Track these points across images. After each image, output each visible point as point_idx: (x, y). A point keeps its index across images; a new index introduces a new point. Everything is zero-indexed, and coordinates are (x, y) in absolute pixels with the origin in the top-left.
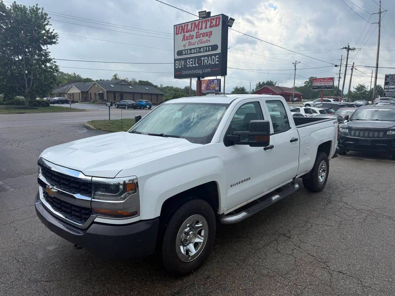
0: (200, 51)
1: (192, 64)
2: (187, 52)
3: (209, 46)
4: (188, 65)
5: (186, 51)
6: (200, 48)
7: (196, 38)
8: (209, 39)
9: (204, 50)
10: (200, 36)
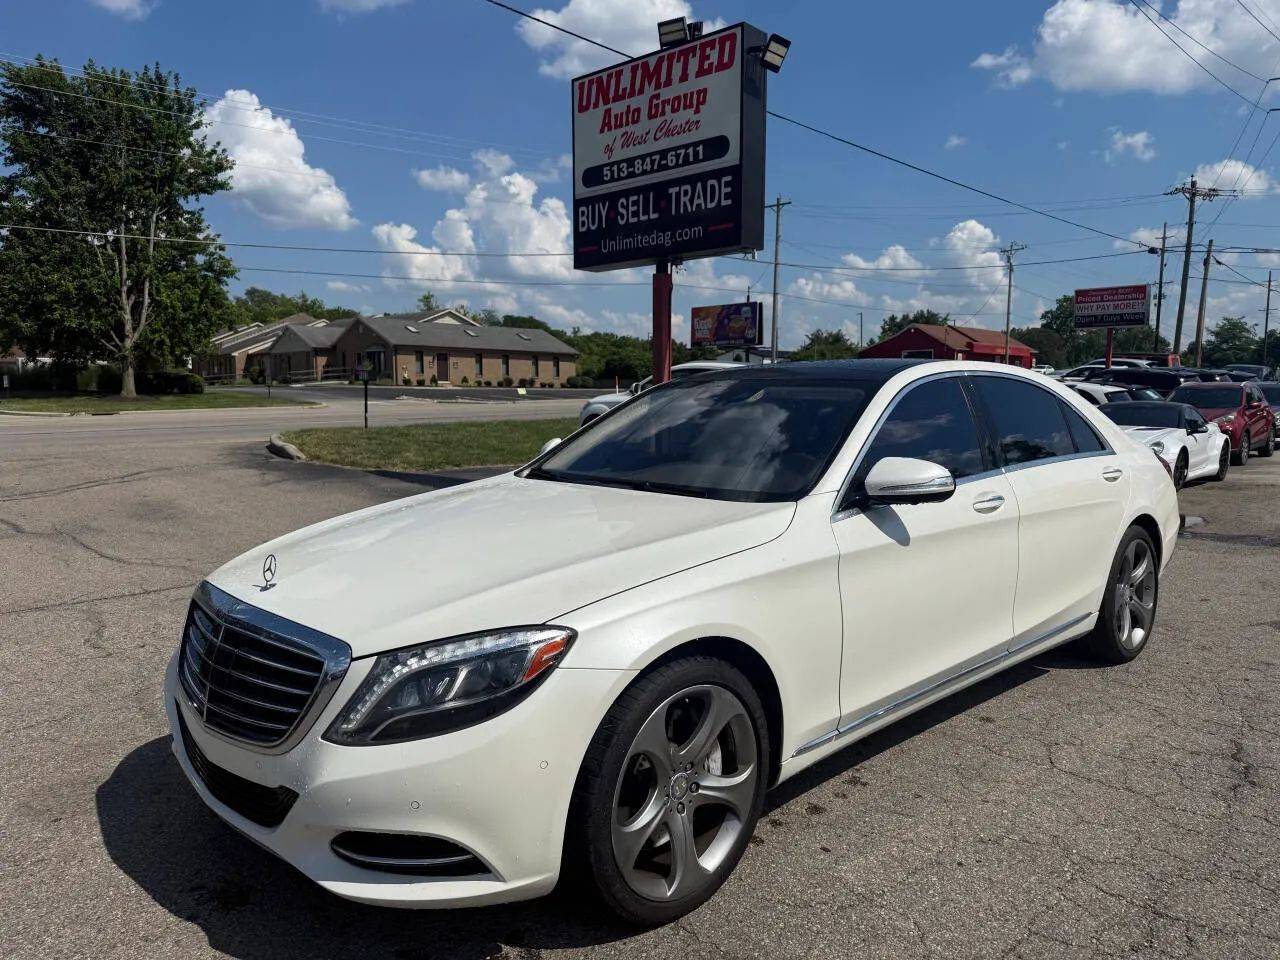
0: (663, 162)
1: (635, 214)
2: (620, 170)
3: (695, 144)
4: (622, 219)
5: (615, 168)
6: (663, 153)
7: (651, 117)
8: (695, 118)
9: (677, 160)
10: (664, 107)
